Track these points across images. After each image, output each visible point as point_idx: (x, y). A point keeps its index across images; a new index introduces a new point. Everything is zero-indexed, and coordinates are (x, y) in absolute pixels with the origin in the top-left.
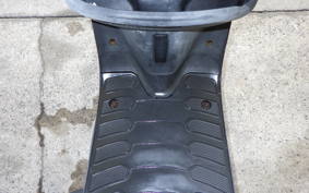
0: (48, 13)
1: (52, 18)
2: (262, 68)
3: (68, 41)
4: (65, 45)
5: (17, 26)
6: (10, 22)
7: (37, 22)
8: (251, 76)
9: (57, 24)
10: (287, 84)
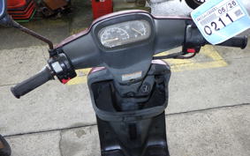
0: (65, 126)
1: (68, 129)
2: (195, 144)
3: (76, 141)
4: (74, 144)
5: (46, 137)
6: (43, 134)
7: (58, 132)
8: (190, 150)
9: (70, 132)
10: (212, 152)
